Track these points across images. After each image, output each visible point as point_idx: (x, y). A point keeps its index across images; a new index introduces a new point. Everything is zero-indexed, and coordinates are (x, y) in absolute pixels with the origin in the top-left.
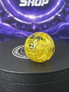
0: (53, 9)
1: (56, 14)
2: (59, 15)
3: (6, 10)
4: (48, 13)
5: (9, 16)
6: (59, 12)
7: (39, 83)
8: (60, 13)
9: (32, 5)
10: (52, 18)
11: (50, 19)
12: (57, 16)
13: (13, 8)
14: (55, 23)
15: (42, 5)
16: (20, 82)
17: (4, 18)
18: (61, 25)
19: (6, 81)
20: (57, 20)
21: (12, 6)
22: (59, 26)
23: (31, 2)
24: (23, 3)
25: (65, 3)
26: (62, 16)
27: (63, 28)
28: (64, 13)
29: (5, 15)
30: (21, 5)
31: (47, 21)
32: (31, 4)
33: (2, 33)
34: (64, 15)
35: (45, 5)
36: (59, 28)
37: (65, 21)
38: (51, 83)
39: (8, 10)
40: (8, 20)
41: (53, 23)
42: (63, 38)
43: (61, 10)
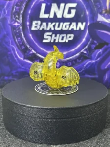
0: (79, 46)
1: (82, 51)
2: (85, 52)
3: (28, 46)
4: (73, 50)
5: (31, 53)
6: (85, 48)
7: (66, 118)
8: (86, 50)
9: (57, 41)
10: (77, 55)
11: (75, 56)
12: (82, 53)
13: (36, 44)
14: (80, 61)
15: (67, 41)
16: (46, 118)
17: (26, 54)
18: (87, 63)
19: (31, 117)
20: (83, 57)
21: (35, 42)
22: (84, 64)
23: (55, 38)
24: (47, 39)
25: (91, 40)
26: (87, 53)
27: (89, 66)
28: (90, 49)
29: (28, 52)
30: (44, 41)
31: (71, 58)
32: (55, 40)
33: (24, 70)
34: (90, 52)
35: (69, 41)
36: (85, 66)
37: (91, 59)
38: (78, 118)
39: (31, 46)
40: (30, 56)
41: (78, 61)
42: (89, 76)
43: (86, 47)
